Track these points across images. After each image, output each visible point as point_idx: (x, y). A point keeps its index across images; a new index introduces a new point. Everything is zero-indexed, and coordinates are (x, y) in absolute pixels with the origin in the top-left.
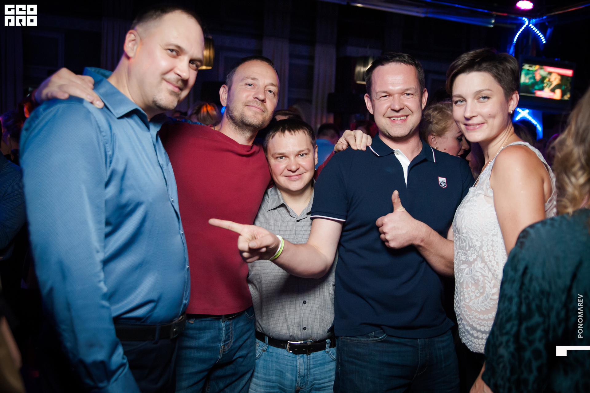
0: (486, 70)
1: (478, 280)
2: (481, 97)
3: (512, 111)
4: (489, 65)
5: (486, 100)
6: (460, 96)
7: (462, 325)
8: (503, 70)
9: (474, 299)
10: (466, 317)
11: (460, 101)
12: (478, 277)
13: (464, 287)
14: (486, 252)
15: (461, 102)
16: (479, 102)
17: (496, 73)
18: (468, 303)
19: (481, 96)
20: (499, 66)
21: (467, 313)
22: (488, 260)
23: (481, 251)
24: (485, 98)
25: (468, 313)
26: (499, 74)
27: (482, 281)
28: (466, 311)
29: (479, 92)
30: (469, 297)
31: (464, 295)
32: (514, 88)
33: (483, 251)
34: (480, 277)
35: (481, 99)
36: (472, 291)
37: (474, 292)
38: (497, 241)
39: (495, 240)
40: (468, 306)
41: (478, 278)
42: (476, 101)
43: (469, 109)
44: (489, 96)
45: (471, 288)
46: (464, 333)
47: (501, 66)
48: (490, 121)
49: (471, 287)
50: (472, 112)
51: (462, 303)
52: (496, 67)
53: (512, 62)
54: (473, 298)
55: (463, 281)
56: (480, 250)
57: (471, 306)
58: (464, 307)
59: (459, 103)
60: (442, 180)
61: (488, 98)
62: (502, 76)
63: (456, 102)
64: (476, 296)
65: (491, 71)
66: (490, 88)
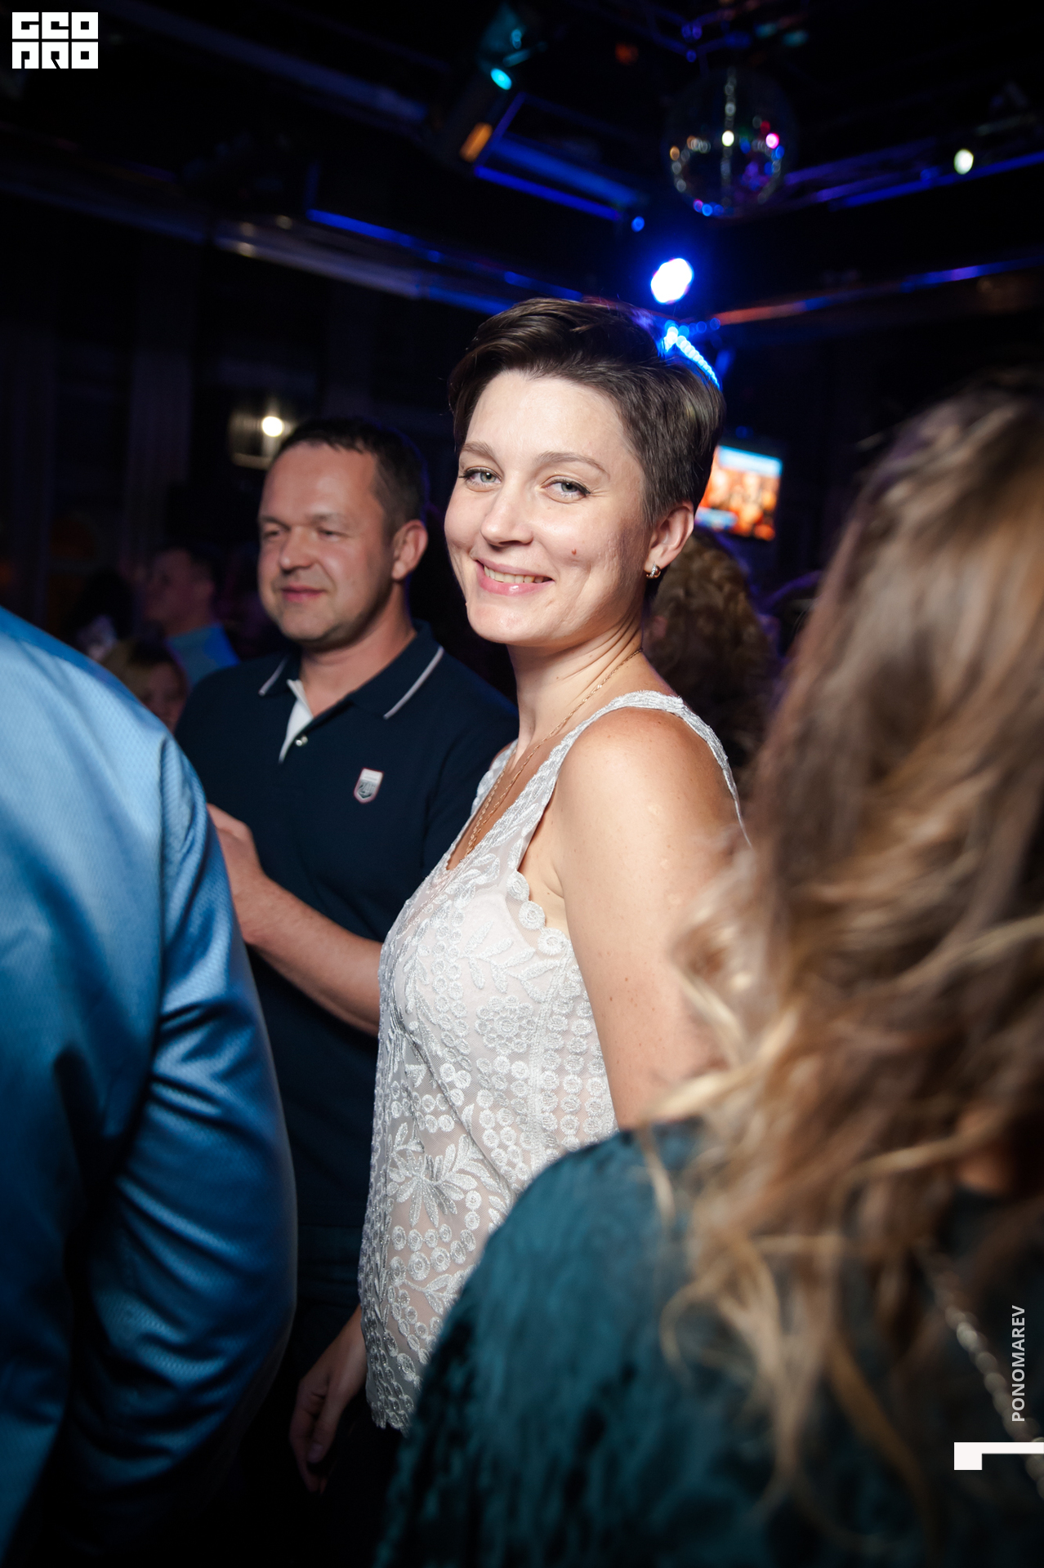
0: (604, 385)
1: (461, 1205)
2: (556, 482)
3: (658, 567)
4: (618, 370)
5: (572, 495)
6: (486, 453)
7: (390, 1365)
8: (665, 405)
9: (444, 1272)
10: (409, 1338)
11: (483, 473)
12: (465, 1192)
13: (414, 1221)
14: (488, 1112)
15: (484, 478)
16: (546, 495)
17: (637, 408)
18: (424, 1283)
19: (558, 478)
20: (653, 385)
21: (413, 1322)
22: (495, 1144)
23: (472, 1107)
24: (570, 486)
25: (419, 1324)
26: (644, 417)
27: (479, 1211)
28: (411, 1313)
29: (556, 459)
30: (426, 1262)
31: (408, 1250)
32: (685, 491)
33: (476, 1106)
34: (470, 1196)
35: (558, 488)
36: (441, 1243)
37: (447, 1245)
38: (526, 1080)
39: (518, 1076)
40: (423, 1293)
41: (462, 1197)
42: (537, 488)
43: (502, 509)
44: (589, 487)
45: (437, 1229)
46: (397, 1393)
47: (661, 390)
48: (569, 577)
49: (440, 1225)
50: (512, 525)
51: (398, 1281)
52: (642, 387)
53: (702, 393)
54: (443, 1267)
55: (412, 1200)
56: (466, 1103)
57: (431, 1295)
58: (404, 1298)
59: (478, 479)
60: (371, 779)
61: (583, 492)
62: (654, 427)
63: (470, 474)
64: (453, 1261)
65: (622, 393)
66: (597, 459)
